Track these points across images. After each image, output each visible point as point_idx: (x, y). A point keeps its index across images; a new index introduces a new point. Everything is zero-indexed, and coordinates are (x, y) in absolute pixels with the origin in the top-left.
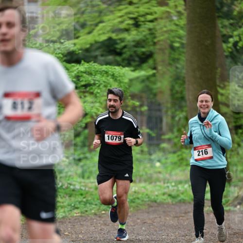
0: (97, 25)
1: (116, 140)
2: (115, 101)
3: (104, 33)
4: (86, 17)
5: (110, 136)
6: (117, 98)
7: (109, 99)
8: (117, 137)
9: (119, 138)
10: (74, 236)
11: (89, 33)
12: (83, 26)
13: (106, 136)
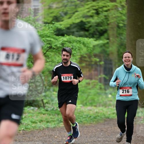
0: (74, 13)
1: (68, 79)
2: (67, 56)
3: (78, 18)
4: (67, 8)
5: (65, 77)
6: (69, 54)
7: (63, 55)
8: (69, 77)
9: (70, 78)
10: (60, 138)
11: (70, 18)
12: (66, 14)
13: (62, 77)
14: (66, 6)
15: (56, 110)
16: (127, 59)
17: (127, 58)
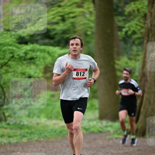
15: (19, 124)
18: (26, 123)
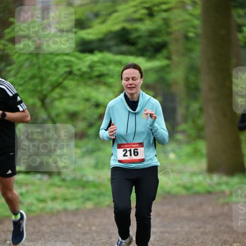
0: (110, 14)
10: (87, 228)
11: (103, 22)
12: (97, 15)
14: (96, 3)
15: (81, 180)
16: (131, 81)
17: (131, 79)
18: (91, 178)
